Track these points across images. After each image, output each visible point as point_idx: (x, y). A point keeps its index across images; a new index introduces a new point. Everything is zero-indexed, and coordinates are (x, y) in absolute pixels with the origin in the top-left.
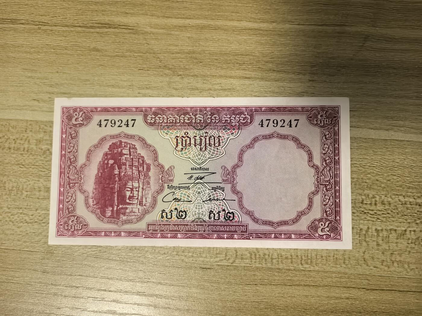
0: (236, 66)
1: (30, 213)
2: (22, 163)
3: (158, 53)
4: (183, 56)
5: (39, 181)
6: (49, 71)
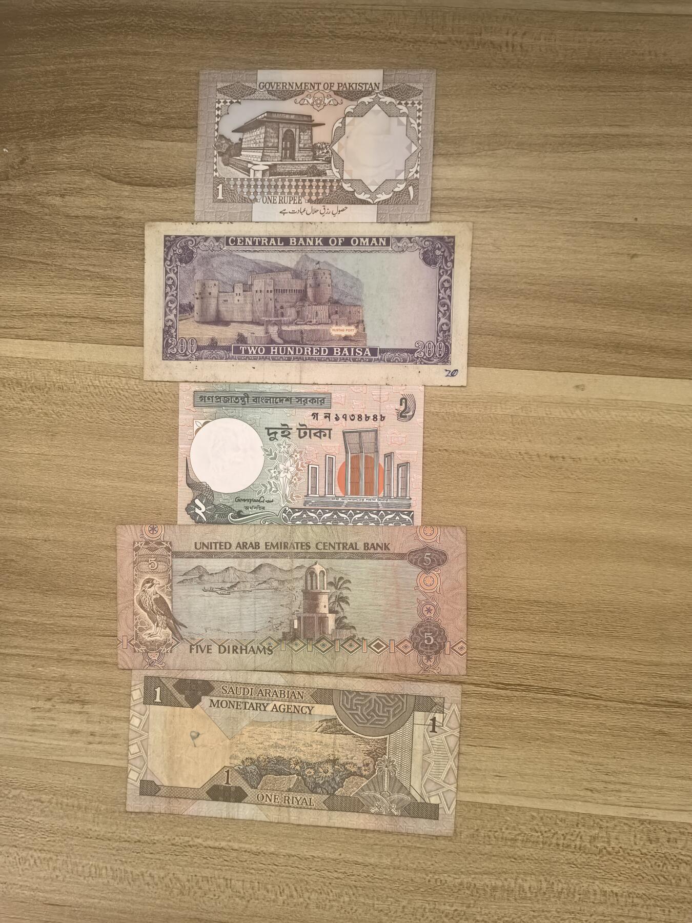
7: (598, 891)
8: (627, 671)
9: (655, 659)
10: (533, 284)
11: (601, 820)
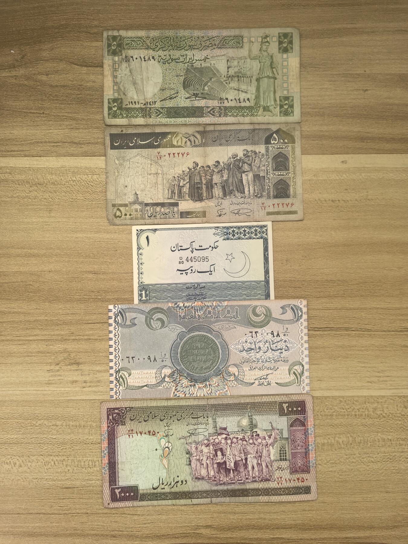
7: (381, 440)
8: (384, 314)
9: (398, 306)
10: (314, 109)
11: (378, 398)
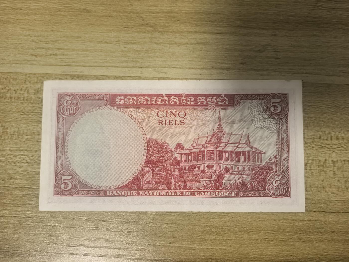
0: (209, 23)
1: (31, 154)
2: (22, 111)
3: (140, 13)
4: (163, 15)
5: (37, 126)
6: (45, 30)
